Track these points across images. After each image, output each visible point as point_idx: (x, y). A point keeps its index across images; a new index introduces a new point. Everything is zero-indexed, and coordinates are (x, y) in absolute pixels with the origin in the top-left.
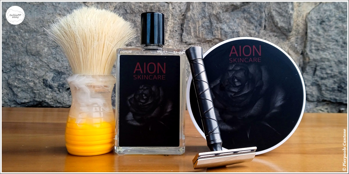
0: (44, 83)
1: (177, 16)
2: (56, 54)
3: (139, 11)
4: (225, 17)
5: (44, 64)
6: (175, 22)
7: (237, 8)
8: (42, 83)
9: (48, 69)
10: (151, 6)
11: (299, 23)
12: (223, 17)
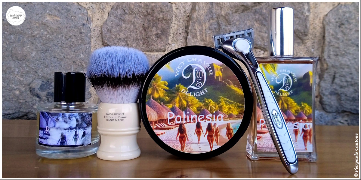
0: (30, 91)
1: (181, 17)
2: (45, 59)
3: (139, 11)
4: (235, 18)
5: (31, 70)
6: (179, 24)
7: (248, 9)
8: (29, 92)
9: (35, 76)
10: (152, 6)
11: (315, 25)
12: (233, 19)
